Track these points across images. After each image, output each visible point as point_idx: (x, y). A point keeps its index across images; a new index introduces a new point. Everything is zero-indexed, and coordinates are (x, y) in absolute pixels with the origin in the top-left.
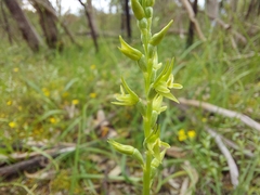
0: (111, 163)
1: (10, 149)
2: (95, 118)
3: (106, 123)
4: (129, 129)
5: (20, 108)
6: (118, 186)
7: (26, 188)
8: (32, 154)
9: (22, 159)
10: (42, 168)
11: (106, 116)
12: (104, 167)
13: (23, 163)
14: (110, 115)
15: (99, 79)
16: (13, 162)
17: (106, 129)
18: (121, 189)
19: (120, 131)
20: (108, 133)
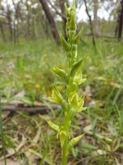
0: (88, 121)
1: (34, 99)
2: (84, 90)
3: (90, 95)
4: (104, 102)
5: (42, 77)
6: (88, 137)
7: (37, 122)
8: (43, 105)
9: (38, 106)
10: (47, 113)
11: (91, 90)
12: (82, 123)
13: (38, 109)
14: (93, 90)
15: (91, 65)
16: (34, 106)
17: (89, 99)
18: (90, 140)
19: (98, 101)
20: (90, 101)
